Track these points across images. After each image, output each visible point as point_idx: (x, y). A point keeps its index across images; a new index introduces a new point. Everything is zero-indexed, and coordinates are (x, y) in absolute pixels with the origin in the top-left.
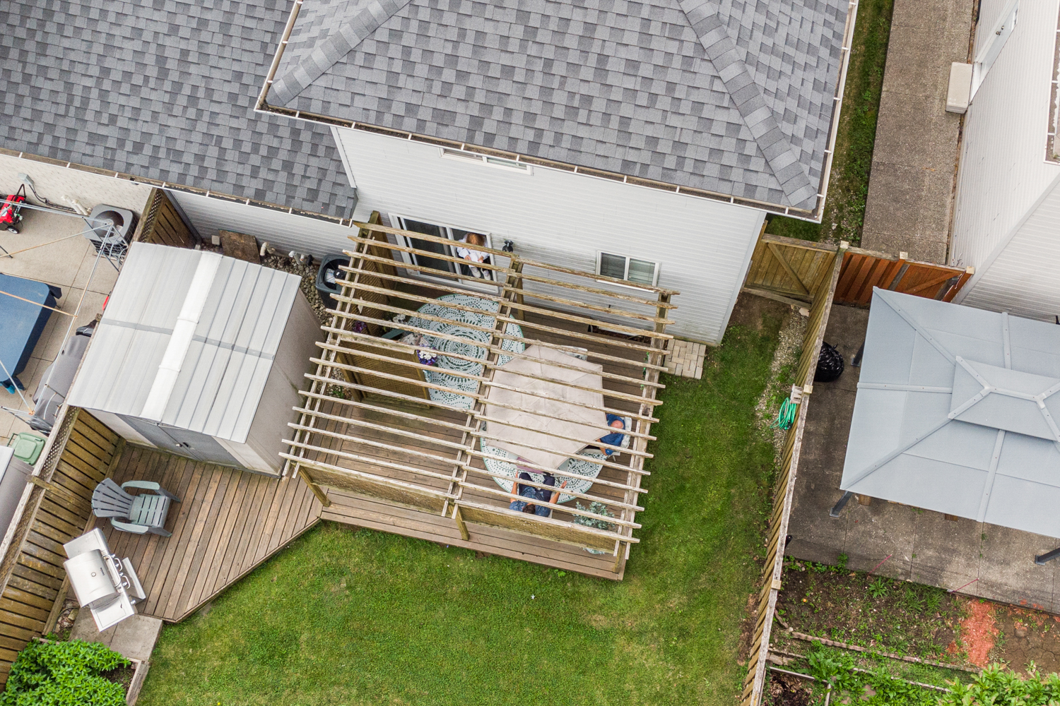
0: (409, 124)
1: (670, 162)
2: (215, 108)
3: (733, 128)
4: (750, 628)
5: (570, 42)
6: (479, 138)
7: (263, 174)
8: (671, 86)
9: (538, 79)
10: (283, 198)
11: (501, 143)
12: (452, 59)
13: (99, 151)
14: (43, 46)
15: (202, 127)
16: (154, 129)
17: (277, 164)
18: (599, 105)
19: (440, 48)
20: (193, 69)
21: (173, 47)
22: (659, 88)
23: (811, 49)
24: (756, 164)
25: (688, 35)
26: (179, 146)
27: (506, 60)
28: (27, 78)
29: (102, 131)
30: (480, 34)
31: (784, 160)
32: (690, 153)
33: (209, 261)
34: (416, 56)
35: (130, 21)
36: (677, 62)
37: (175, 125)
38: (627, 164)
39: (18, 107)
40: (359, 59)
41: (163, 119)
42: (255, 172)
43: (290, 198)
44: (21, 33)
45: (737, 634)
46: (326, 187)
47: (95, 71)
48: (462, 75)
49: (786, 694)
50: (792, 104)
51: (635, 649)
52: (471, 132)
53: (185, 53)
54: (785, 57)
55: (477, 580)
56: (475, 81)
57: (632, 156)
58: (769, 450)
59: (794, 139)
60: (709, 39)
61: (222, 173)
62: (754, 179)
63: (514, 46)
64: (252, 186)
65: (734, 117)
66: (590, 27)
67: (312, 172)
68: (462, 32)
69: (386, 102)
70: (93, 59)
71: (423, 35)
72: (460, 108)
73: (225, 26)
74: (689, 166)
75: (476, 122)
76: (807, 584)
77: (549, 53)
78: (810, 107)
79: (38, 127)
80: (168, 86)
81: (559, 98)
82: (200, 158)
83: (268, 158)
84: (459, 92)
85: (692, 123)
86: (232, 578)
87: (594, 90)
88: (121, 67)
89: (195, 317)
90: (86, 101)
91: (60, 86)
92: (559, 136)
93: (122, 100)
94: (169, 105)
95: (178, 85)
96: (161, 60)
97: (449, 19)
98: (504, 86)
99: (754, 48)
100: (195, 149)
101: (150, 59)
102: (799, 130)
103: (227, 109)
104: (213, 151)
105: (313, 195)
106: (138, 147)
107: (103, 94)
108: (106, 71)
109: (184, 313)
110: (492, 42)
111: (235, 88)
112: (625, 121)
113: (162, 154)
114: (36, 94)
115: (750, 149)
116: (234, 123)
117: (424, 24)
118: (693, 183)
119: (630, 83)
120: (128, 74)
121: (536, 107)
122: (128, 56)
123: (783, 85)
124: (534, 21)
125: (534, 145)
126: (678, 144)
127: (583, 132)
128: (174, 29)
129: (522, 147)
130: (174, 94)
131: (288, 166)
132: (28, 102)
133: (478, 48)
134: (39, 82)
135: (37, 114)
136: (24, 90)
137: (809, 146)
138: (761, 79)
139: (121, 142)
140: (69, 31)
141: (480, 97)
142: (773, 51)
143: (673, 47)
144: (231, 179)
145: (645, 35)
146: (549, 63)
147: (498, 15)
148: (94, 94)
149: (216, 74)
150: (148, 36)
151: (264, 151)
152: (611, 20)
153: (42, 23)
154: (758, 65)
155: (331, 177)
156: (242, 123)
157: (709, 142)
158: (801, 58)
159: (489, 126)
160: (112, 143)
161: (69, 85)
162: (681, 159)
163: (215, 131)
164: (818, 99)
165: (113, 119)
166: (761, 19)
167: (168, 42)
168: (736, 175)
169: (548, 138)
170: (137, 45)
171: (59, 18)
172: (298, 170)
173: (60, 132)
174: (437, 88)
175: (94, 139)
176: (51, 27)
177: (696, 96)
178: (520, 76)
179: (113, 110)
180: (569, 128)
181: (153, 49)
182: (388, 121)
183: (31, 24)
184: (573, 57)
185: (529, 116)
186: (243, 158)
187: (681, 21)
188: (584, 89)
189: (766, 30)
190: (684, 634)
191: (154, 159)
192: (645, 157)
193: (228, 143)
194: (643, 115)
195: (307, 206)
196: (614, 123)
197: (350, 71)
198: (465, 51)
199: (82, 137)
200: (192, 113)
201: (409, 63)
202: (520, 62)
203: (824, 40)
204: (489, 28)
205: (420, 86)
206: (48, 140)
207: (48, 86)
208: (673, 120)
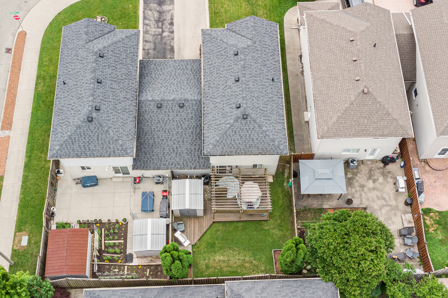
0: (226, 154)
1: (266, 151)
2: (184, 155)
3: (273, 144)
4: (293, 223)
5: (247, 137)
6: (237, 153)
7: (195, 164)
8: (263, 141)
9: (244, 143)
10: (199, 167)
11: (240, 153)
12: (231, 143)
13: (166, 166)
14: (152, 151)
15: (182, 159)
16: (174, 161)
17: (196, 162)
18: (254, 145)
19: (229, 142)
20: (179, 149)
21: (175, 146)
22: (261, 141)
23: (281, 130)
24: (278, 149)
25: (264, 133)
26: (179, 163)
27: (239, 142)
28: (151, 157)
29: (165, 163)
30: (234, 139)
31: (282, 147)
32: (268, 149)
33: (187, 181)
34: (225, 144)
35: (167, 144)
36: (263, 137)
37: (178, 159)
38: (259, 153)
39: (150, 162)
40: (217, 146)
41: (175, 159)
42: (193, 164)
43: (200, 167)
44: (148, 150)
45: (290, 224)
46: (206, 164)
47: (162, 153)
48: (233, 145)
49: (301, 231)
50: (280, 139)
51: (274, 231)
52: (236, 153)
53: (177, 147)
54: (278, 132)
55: (243, 226)
56: (235, 146)
57: (260, 151)
58: (288, 192)
59: (282, 144)
60: (267, 133)
61: (187, 166)
62: (278, 151)
63: (239, 140)
64: (193, 166)
65: (273, 143)
66: (250, 135)
67: (203, 162)
68: (231, 139)
69: (222, 151)
70: (161, 151)
71: (226, 141)
72: (233, 150)
73: (183, 141)
74: (268, 151)
75: (236, 151)
76: (300, 213)
77: (245, 140)
78: (283, 139)
79: (154, 165)
80: (175, 153)
81: (248, 145)
82: (183, 164)
83: (195, 161)
84: (233, 147)
85: (267, 145)
86: (201, 235)
87: (252, 143)
88: (166, 152)
89: (188, 190)
90: (161, 159)
91: (157, 157)
92: (249, 151)
93: (168, 157)
94: (176, 156)
95: (177, 153)
96: (173, 149)
97: (229, 138)
98: (239, 145)
99: (273, 132)
100: (182, 162)
101: (171, 149)
102: (282, 143)
103: (186, 155)
104: (185, 162)
105: (204, 166)
106: (172, 164)
107: (164, 157)
108: (164, 153)
109: (186, 190)
110: (236, 140)
111: (187, 151)
112: (258, 147)
113: (176, 164)
114: (153, 159)
115: (276, 147)
116: (188, 157)
117: (226, 139)
118: (269, 153)
119: (257, 141)
120: (168, 153)
121: (244, 147)
122: (167, 150)
123: (278, 137)
124: (242, 136)
125: (245, 153)
126: (266, 148)
127: (252, 150)
128: (174, 143)
129: (244, 153)
130: (176, 154)
131: (198, 162)
132: (152, 161)
133: (234, 141)
134: (153, 157)
135: (154, 163)
136: (151, 159)
137: (284, 144)
138: (275, 137)
139: (169, 164)
140: (156, 148)
141: (236, 148)
142: (276, 132)
143: (262, 135)
144: (189, 166)
145: (258, 134)
146: (245, 141)
147: (236, 136)
148: (163, 157)
149: (183, 149)
150: (170, 146)
151: (194, 160)
152: (253, 133)
153: (152, 147)
154: (274, 135)
155: (206, 162)
156: (189, 156)
157: (270, 147)
158: (280, 132)
159: (238, 152)
160: (167, 165)
161: (158, 157)
162: (267, 150)
163: (185, 159)
164: (284, 137)
165: (167, 160)
166: (273, 128)
167: (173, 146)
168: (275, 151)
169: (247, 151)
170: (169, 147)
171: (154, 146)
172: (200, 162)
173: (158, 165)
174: (229, 148)
175: (164, 164)
176: (153, 148)
177: (267, 141)
178: (241, 144)
179: (167, 159)
180: (250, 149)
181: (171, 147)
182: (223, 154)
183: (150, 148)
184: (248, 139)
185: (244, 149)
186: (191, 162)
187: (262, 131)
188: (251, 144)
189: (275, 129)
190: (281, 226)
191: (175, 166)
192: (262, 151)
193: (187, 160)
194: (260, 145)
195: (203, 168)
196: (256, 147)
197: (216, 148)
198: (232, 142)
199: (162, 165)
200: (180, 157)
201: (225, 145)
202: (241, 142)
203: (283, 128)
204: (235, 138)
205: (227, 148)
206: (156, 166)
207: (155, 157)
208: (265, 145)
